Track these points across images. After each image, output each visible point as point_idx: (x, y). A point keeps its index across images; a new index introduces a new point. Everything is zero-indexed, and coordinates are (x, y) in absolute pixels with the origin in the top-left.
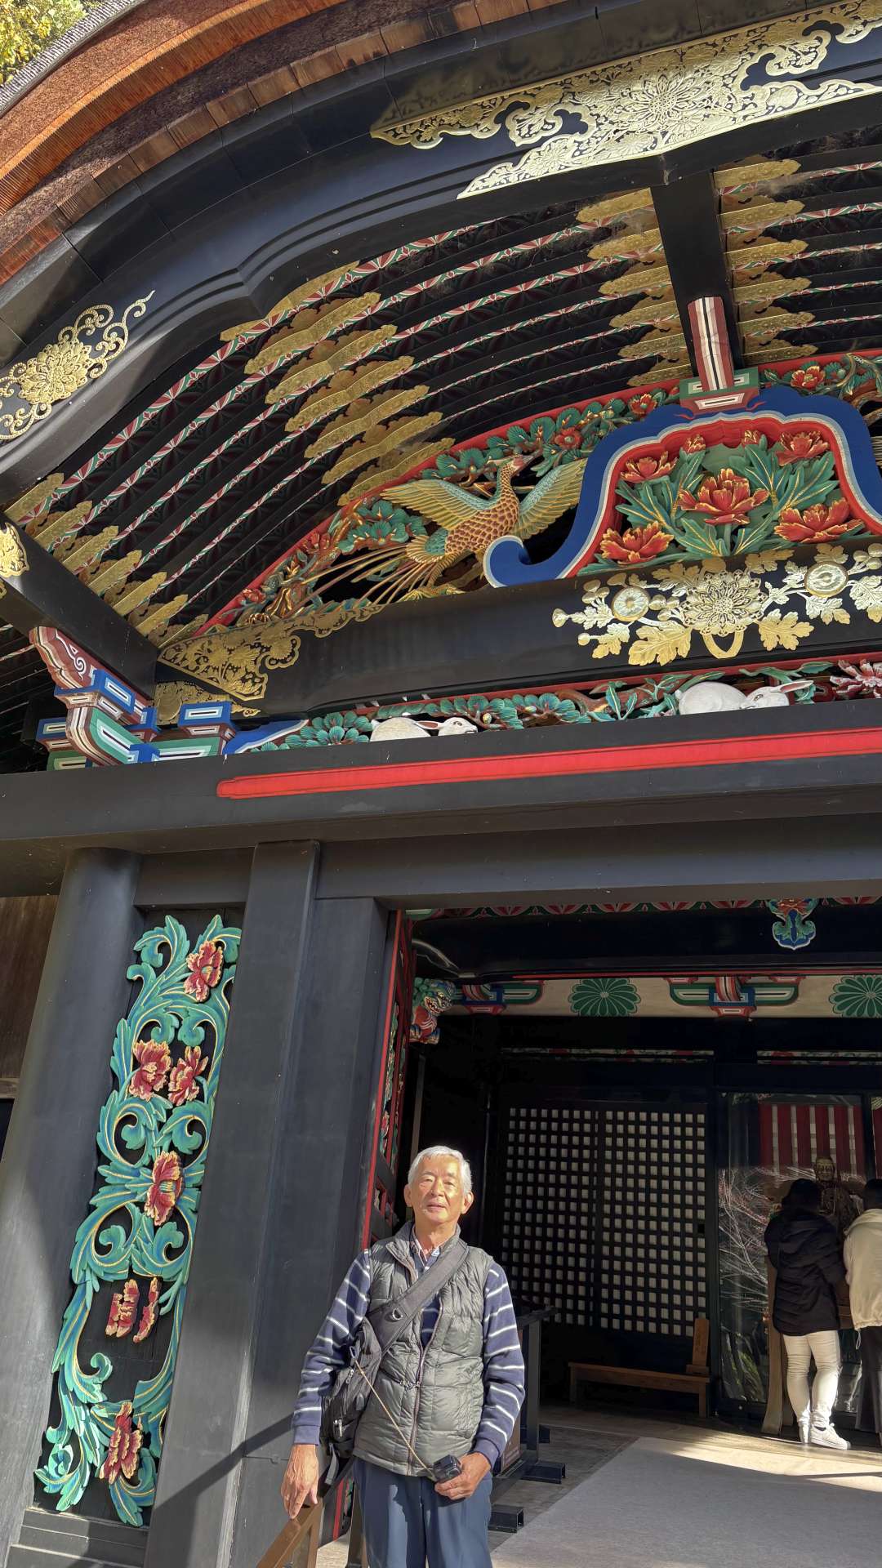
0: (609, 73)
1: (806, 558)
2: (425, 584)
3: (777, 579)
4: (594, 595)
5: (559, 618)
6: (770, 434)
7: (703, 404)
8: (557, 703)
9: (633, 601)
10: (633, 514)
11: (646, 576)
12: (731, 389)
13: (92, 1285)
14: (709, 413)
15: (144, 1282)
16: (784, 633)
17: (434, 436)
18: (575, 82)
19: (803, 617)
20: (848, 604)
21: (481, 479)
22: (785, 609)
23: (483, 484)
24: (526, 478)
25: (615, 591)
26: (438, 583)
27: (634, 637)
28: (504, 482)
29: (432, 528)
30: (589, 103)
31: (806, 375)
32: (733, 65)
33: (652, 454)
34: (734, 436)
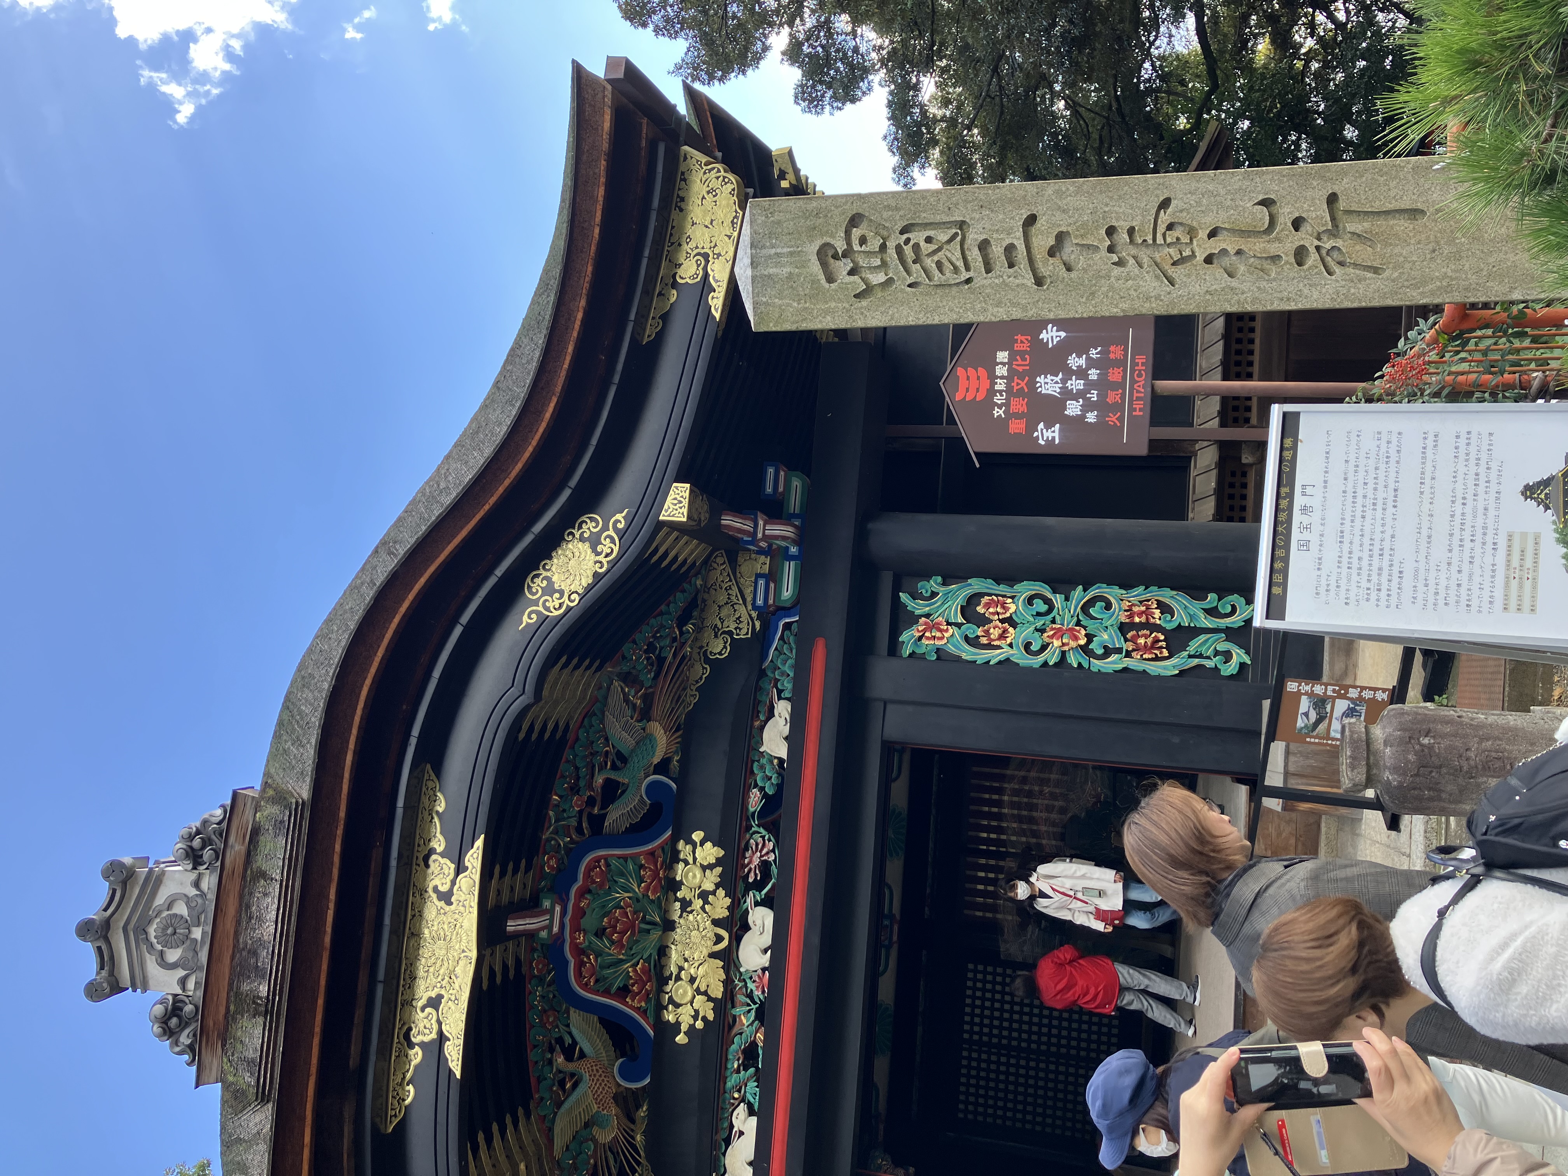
0: (407, 977)
1: (676, 886)
2: (632, 1130)
3: (686, 903)
4: (671, 1015)
5: (681, 1039)
6: (584, 892)
7: (555, 929)
8: (737, 1045)
9: (680, 991)
10: (618, 983)
11: (662, 980)
12: (551, 912)
14: (562, 926)
16: (721, 905)
17: (528, 1115)
18: (406, 997)
19: (714, 893)
20: (711, 867)
21: (562, 1084)
22: (706, 902)
23: (566, 1084)
24: (569, 1052)
25: (671, 1001)
26: (633, 1121)
27: (705, 993)
28: (571, 1067)
29: (590, 1124)
30: (424, 991)
31: (549, 863)
32: (433, 908)
33: (580, 965)
34: (580, 913)
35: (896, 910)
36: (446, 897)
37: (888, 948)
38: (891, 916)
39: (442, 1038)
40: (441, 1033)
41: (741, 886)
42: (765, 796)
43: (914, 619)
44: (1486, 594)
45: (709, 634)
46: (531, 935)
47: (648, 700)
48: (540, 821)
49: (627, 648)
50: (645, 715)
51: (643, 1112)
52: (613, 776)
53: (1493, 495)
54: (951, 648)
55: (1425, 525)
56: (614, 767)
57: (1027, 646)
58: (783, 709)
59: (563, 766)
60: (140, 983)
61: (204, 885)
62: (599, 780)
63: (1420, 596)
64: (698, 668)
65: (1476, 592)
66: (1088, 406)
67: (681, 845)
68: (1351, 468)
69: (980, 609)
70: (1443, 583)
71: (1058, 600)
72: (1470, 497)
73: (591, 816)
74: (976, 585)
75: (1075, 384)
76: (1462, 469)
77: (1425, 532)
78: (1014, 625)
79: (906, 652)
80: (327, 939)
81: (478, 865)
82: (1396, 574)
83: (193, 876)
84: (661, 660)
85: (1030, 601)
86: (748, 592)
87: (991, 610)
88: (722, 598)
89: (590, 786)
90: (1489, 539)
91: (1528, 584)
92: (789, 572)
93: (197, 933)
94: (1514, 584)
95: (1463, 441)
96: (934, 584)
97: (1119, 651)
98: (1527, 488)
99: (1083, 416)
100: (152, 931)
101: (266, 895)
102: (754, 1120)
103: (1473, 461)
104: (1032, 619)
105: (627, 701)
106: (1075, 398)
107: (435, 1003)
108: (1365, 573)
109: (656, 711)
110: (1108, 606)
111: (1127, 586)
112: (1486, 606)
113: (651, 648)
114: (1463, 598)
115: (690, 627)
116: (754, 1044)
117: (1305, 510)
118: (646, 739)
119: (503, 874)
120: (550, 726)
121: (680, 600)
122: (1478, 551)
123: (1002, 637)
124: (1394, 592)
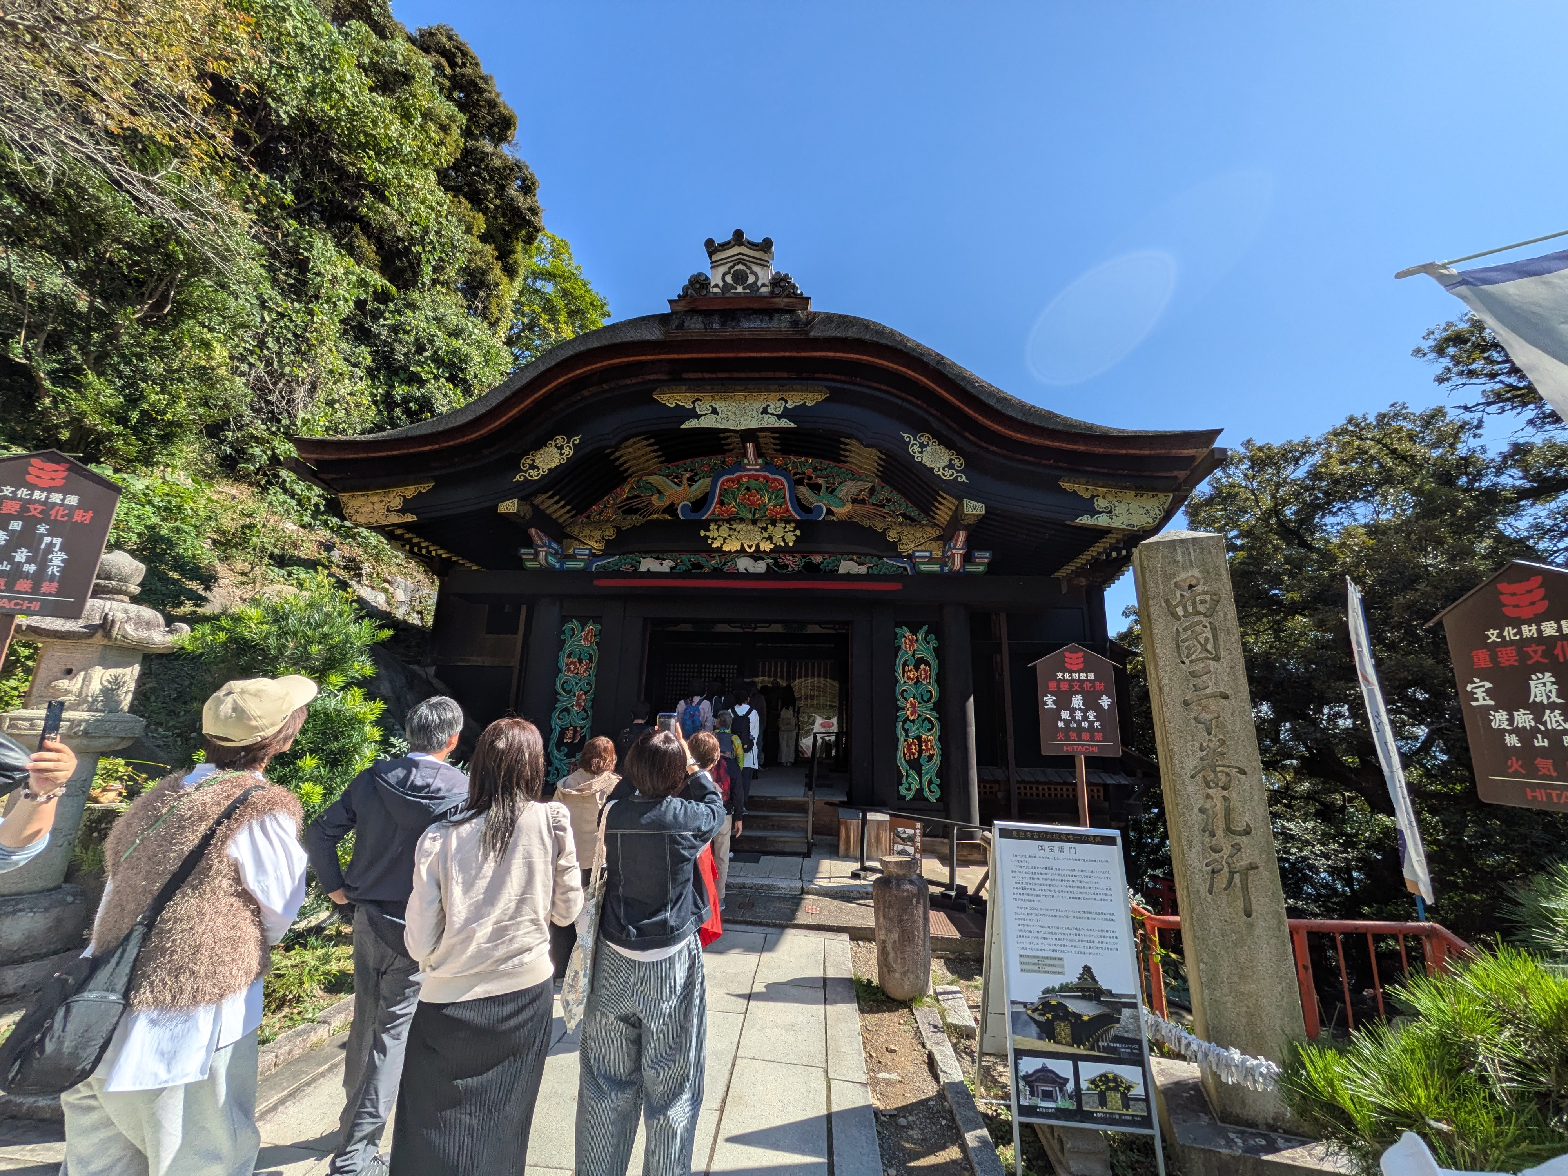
0: (725, 396)
1: (774, 523)
2: (658, 513)
3: (765, 529)
4: (713, 526)
5: (702, 533)
6: (766, 479)
7: (748, 467)
8: (701, 558)
9: (724, 531)
10: (725, 500)
11: (728, 521)
12: (756, 464)
13: (558, 729)
14: (750, 470)
15: (575, 728)
16: (766, 546)
17: (662, 462)
18: (716, 396)
19: (772, 543)
20: (784, 540)
21: (676, 477)
22: (767, 539)
23: (677, 479)
24: (691, 480)
25: (719, 526)
26: (663, 513)
27: (724, 542)
28: (685, 481)
29: (659, 492)
30: (719, 406)
31: (779, 461)
32: (759, 405)
33: (732, 481)
34: (756, 478)
35: (759, 630)
36: (765, 411)
37: (741, 627)
38: (756, 628)
39: (698, 417)
40: (701, 416)
41: (776, 555)
42: (819, 564)
43: (914, 632)
44: (1028, 946)
45: (899, 529)
46: (745, 455)
47: (863, 501)
48: (799, 454)
49: (888, 488)
50: (854, 501)
51: (667, 517)
52: (824, 488)
53: (1083, 950)
54: (901, 653)
55: (1062, 914)
56: (827, 488)
57: (905, 691)
58: (863, 570)
59: (826, 462)
60: (715, 265)
61: (763, 290)
62: (820, 481)
63: (1022, 911)
64: (882, 525)
65: (1028, 940)
66: (1067, 722)
67: (793, 525)
68: (1090, 874)
69: (923, 666)
70: (1031, 923)
71: (930, 705)
72: (1081, 938)
73: (803, 479)
74: (935, 664)
75: (1079, 715)
76: (1095, 934)
77: (1057, 914)
78: (916, 683)
79: (898, 630)
80: (742, 355)
81: (782, 426)
82: (1032, 898)
83: (767, 282)
84: (883, 506)
85: (929, 691)
86: (922, 548)
87: (923, 672)
88: (918, 535)
89: (817, 477)
90: (1058, 948)
91: (1036, 968)
92: (935, 568)
93: (740, 289)
94: (1035, 961)
95: (1112, 934)
96: (934, 644)
97: (907, 736)
98: (1089, 968)
99: (1061, 720)
100: (740, 267)
101: (762, 321)
102: (668, 570)
103: (1101, 940)
104: (919, 692)
105: (861, 491)
106: (1071, 715)
107: (715, 411)
108: (1031, 881)
109: (857, 506)
110: (929, 730)
111: (940, 739)
112: (1022, 945)
113: (888, 501)
114: (1024, 934)
115: (901, 519)
116: (702, 567)
117: (1062, 849)
118: (843, 503)
119: (774, 438)
120: (848, 454)
121: (914, 513)
122: (1051, 942)
123: (909, 678)
124: (1022, 897)
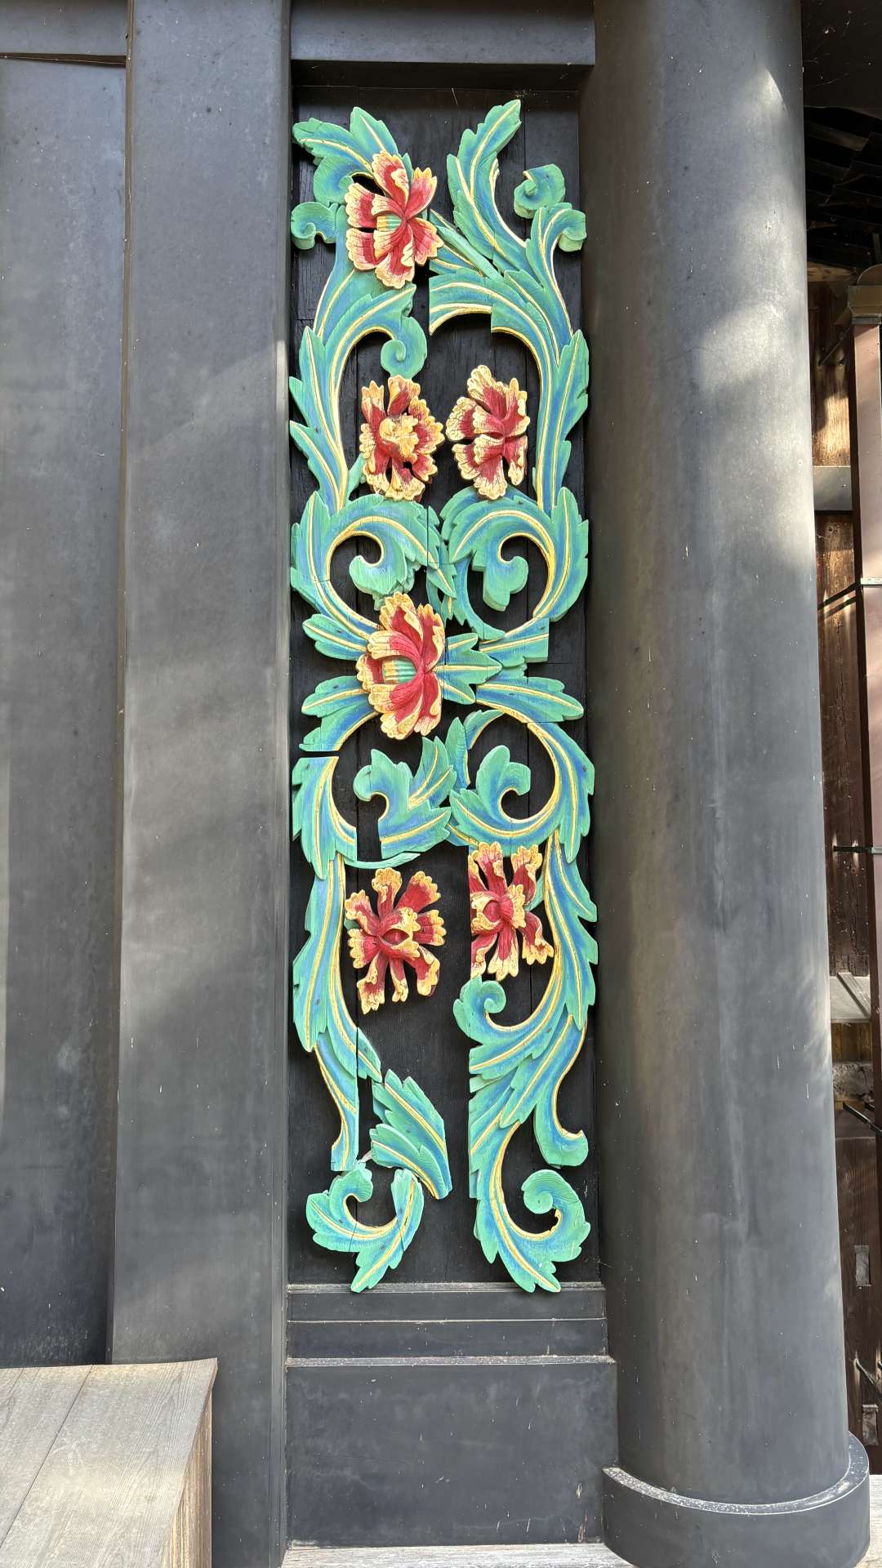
54: (338, 284)
57: (364, 546)
69: (480, 378)
78: (434, 496)
85: (520, 546)
87: (479, 417)
97: (370, 848)
104: (457, 553)
110: (518, 805)
123: (390, 460)
